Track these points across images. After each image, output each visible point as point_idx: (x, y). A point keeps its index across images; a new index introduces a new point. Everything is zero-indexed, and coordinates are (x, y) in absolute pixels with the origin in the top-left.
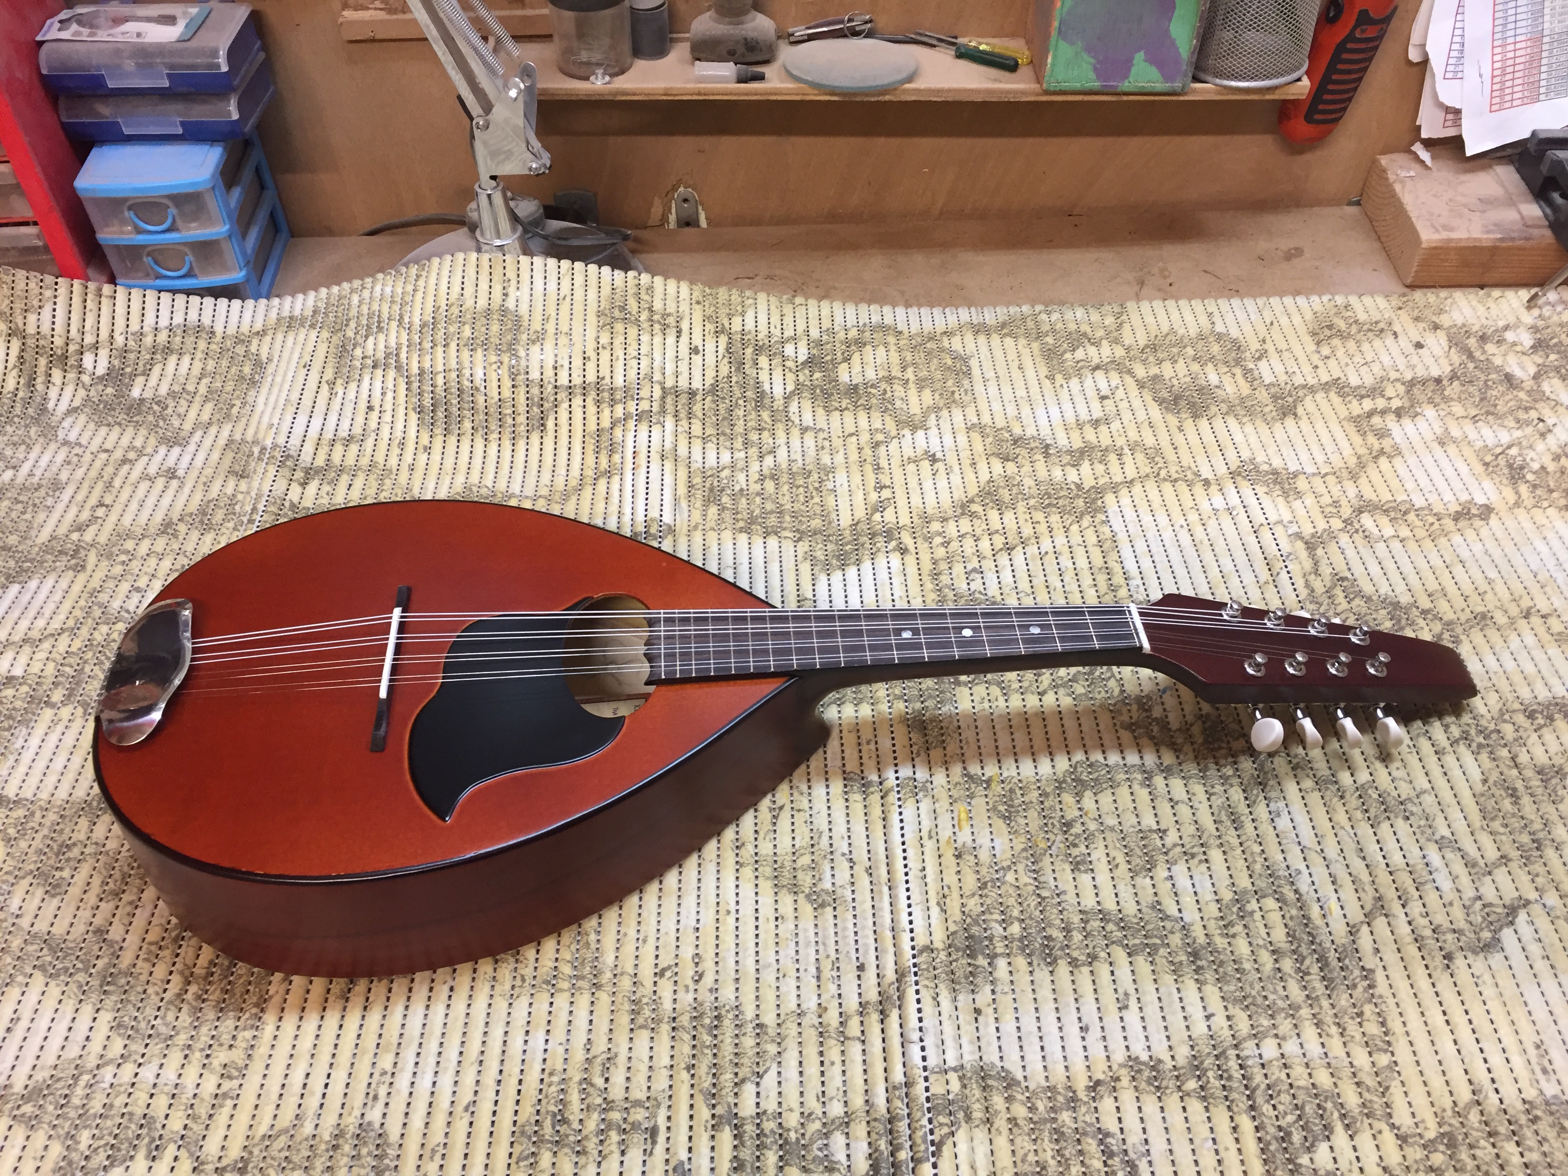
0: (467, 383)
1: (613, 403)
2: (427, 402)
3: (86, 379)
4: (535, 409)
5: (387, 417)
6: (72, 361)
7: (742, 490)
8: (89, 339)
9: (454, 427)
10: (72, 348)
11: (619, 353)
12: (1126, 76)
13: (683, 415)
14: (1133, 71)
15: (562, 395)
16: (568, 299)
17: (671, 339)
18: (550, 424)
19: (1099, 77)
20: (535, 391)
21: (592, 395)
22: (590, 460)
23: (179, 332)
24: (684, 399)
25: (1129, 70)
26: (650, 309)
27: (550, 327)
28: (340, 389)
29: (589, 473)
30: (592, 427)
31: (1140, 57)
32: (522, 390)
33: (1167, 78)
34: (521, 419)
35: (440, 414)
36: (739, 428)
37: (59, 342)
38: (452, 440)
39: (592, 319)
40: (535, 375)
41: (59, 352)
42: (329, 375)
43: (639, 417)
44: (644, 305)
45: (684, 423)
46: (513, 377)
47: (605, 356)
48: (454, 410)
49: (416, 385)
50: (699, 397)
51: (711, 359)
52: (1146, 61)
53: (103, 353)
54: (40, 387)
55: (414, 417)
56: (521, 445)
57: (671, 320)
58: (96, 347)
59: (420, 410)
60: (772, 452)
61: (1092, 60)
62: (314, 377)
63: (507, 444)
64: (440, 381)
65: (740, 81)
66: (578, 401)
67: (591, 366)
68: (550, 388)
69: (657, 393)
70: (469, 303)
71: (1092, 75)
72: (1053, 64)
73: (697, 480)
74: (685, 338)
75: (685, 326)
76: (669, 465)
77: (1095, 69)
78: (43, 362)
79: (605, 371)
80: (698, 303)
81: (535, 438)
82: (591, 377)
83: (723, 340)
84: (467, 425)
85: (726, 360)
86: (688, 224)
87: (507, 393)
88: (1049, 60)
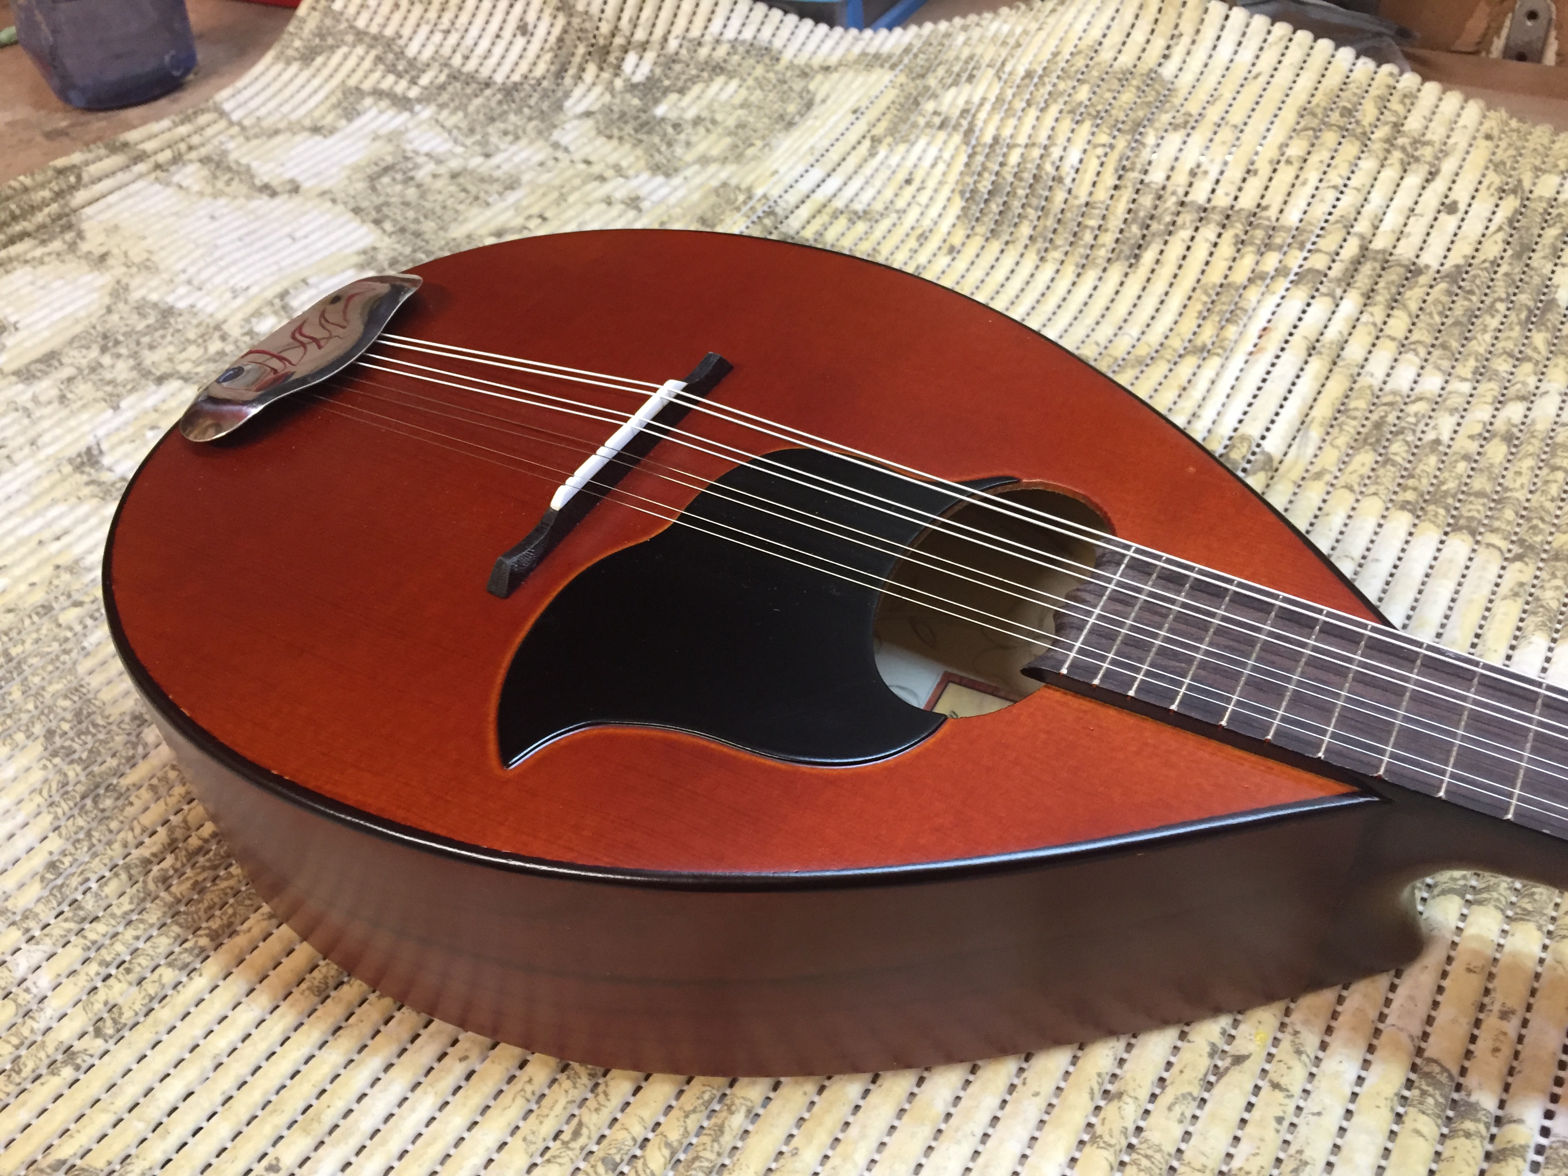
0: (1049, 168)
1: (1267, 246)
2: (985, 186)
3: (619, 83)
4: (1135, 229)
5: (923, 198)
6: (612, 59)
7: (1437, 442)
8: (640, 35)
9: (1006, 229)
10: (619, 41)
11: (1312, 176)
13: (1382, 297)
15: (1187, 218)
16: (1262, 80)
17: (1413, 180)
18: (1149, 256)
20: (1147, 201)
21: (1237, 229)
22: (1188, 325)
23: (741, 49)
24: (1394, 275)
26: (1397, 127)
27: (1213, 114)
28: (883, 151)
29: (1176, 343)
30: (1215, 276)
32: (1126, 194)
34: (1108, 239)
35: (994, 207)
36: (1481, 344)
37: (605, 28)
38: (995, 246)
39: (1289, 115)
40: (1156, 176)
41: (601, 41)
42: (879, 130)
43: (1300, 278)
44: (1389, 117)
45: (1377, 312)
46: (1122, 171)
47: (1286, 175)
48: (1016, 204)
49: (980, 158)
50: (1423, 279)
51: (1473, 227)
53: (650, 56)
54: (568, 81)
55: (958, 204)
56: (1090, 277)
57: (1427, 153)
58: (644, 46)
59: (970, 196)
60: (1529, 399)
62: (861, 127)
63: (1069, 271)
64: (1014, 158)
66: (1209, 232)
67: (1254, 186)
68: (1171, 202)
69: (1351, 249)
70: (1106, 55)
73: (1359, 404)
74: (1439, 186)
75: (1448, 166)
76: (1317, 366)
78: (581, 50)
79: (1274, 199)
80: (1488, 137)
81: (1115, 273)
82: (1247, 202)
83: (1510, 204)
84: (1025, 230)
85: (1501, 236)
86: (1521, 57)
87: (1102, 194)
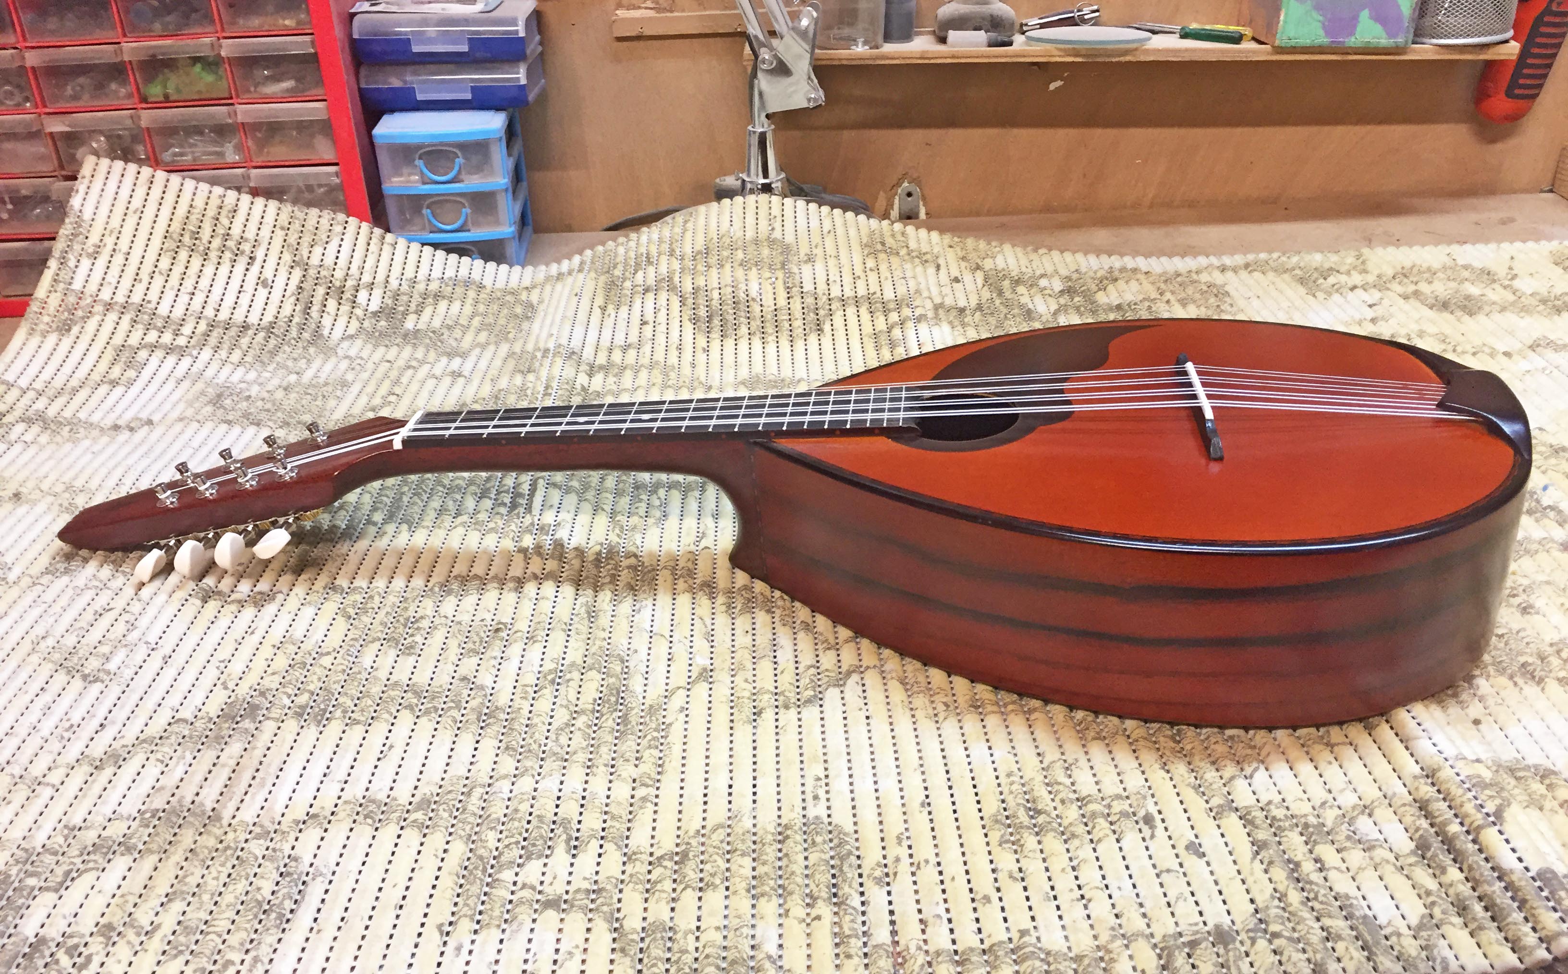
0: (742, 295)
1: (886, 312)
2: (702, 312)
3: (358, 313)
4: (811, 316)
5: (662, 328)
6: (347, 295)
8: (367, 278)
9: (731, 331)
10: (350, 283)
11: (886, 275)
12: (1352, 33)
13: (956, 323)
14: (1359, 29)
15: (836, 306)
16: (832, 234)
17: (931, 271)
18: (827, 327)
19: (1327, 33)
20: (810, 300)
21: (865, 306)
23: (450, 283)
25: (1355, 27)
26: (908, 247)
27: (818, 253)
28: (611, 312)
30: (868, 330)
31: (1365, 15)
32: (797, 300)
33: (1390, 35)
34: (798, 323)
35: (716, 322)
37: (339, 274)
38: (729, 343)
39: (856, 249)
40: (808, 287)
41: (338, 284)
42: (600, 301)
43: (918, 320)
44: (901, 243)
46: (788, 290)
47: (873, 276)
48: (730, 318)
49: (690, 301)
50: (967, 312)
51: (971, 287)
52: (1371, 18)
53: (377, 293)
54: (315, 315)
55: (688, 327)
56: (800, 344)
57: (929, 258)
58: (371, 286)
59: (695, 320)
61: (1321, 18)
62: (586, 302)
63: (785, 343)
64: (715, 295)
65: (990, 45)
66: (851, 310)
67: (861, 284)
68: (823, 299)
69: (928, 304)
70: (738, 234)
71: (1321, 32)
72: (1285, 22)
74: (943, 271)
75: (942, 263)
77: (1324, 27)
79: (875, 289)
80: (950, 247)
81: (813, 340)
82: (862, 293)
83: (979, 274)
84: (744, 330)
85: (986, 288)
86: (909, 218)
87: (782, 302)
88: (1282, 18)
